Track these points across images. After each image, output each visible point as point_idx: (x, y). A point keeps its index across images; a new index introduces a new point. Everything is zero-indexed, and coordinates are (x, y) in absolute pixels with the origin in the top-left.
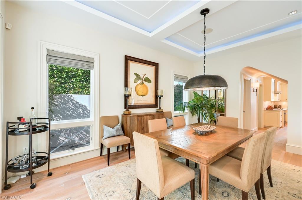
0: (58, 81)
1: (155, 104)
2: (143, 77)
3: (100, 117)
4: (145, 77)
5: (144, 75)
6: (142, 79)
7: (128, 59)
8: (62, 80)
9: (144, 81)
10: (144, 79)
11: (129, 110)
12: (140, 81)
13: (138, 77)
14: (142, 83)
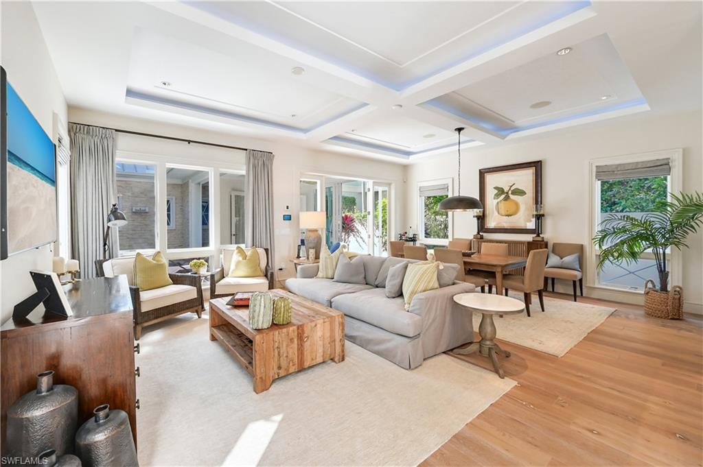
1: (534, 228)
2: (510, 189)
4: (512, 189)
5: (511, 187)
6: (507, 193)
9: (510, 195)
10: (510, 192)
11: (482, 233)
12: (503, 196)
13: (500, 191)
14: (507, 198)
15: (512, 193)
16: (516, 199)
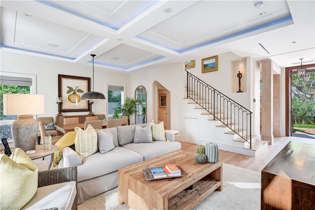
0: (11, 91)
1: (88, 109)
2: (76, 89)
3: (38, 117)
4: (77, 89)
5: (77, 88)
6: (75, 91)
7: (60, 77)
8: (14, 90)
9: (76, 92)
10: (76, 90)
11: (61, 113)
12: (72, 92)
13: (71, 89)
14: (74, 93)
15: (77, 91)
16: (79, 94)
